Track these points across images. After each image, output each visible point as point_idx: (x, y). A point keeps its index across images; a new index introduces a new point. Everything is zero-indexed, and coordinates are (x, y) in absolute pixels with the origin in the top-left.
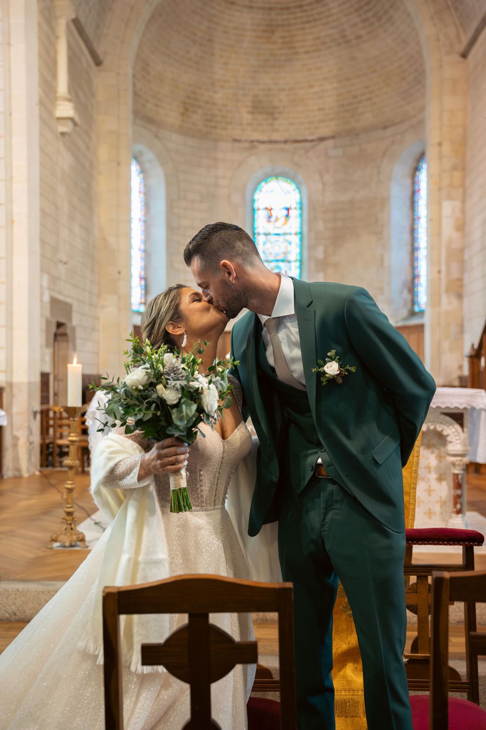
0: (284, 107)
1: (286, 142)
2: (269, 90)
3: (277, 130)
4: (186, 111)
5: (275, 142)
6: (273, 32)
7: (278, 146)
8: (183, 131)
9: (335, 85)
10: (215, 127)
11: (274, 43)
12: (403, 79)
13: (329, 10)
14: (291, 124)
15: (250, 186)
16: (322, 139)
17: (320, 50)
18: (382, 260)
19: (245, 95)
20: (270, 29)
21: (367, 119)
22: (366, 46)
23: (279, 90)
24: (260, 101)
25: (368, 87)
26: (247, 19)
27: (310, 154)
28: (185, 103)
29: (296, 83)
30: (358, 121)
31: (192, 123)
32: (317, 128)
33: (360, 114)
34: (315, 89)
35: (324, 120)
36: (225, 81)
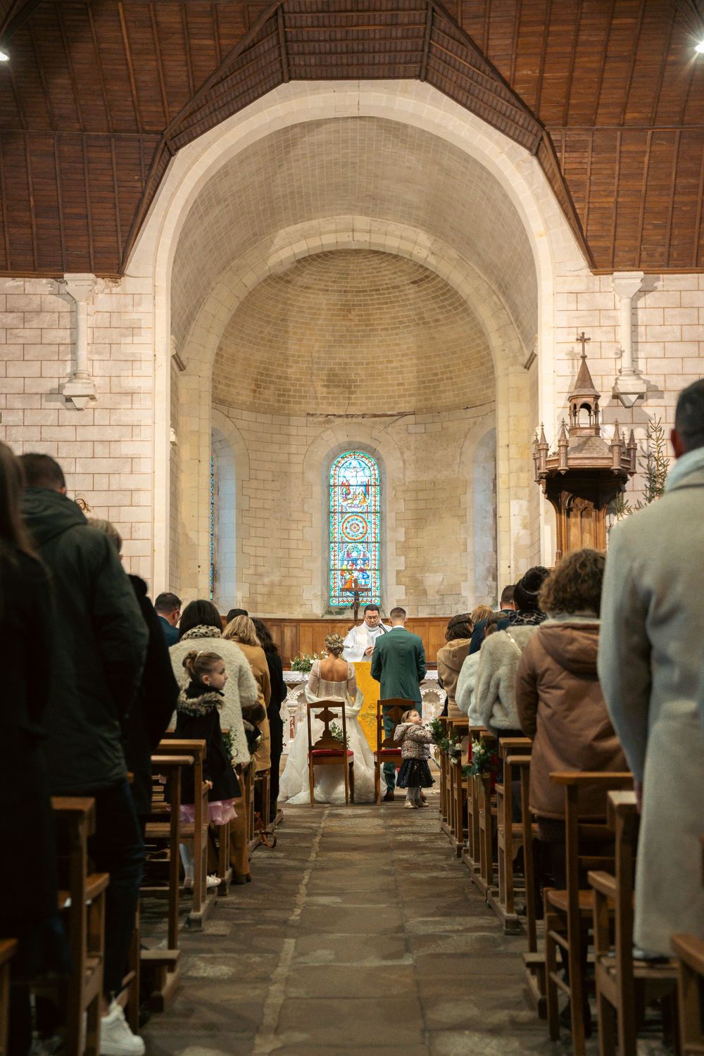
0: (362, 380)
1: (363, 416)
2: (345, 363)
3: (354, 404)
4: (257, 388)
5: (352, 416)
6: (349, 311)
7: (354, 420)
8: (253, 408)
9: (415, 361)
10: (288, 402)
11: (350, 320)
12: (482, 364)
13: (405, 295)
14: (368, 398)
16: (402, 415)
17: (398, 328)
19: (319, 369)
20: (347, 308)
21: (448, 397)
22: (444, 329)
23: (356, 364)
24: (336, 375)
25: (448, 367)
26: (322, 300)
27: (390, 429)
28: (257, 380)
29: (373, 358)
30: (440, 398)
31: (265, 400)
32: (396, 403)
33: (441, 392)
34: (394, 365)
35: (404, 396)
36: (299, 356)
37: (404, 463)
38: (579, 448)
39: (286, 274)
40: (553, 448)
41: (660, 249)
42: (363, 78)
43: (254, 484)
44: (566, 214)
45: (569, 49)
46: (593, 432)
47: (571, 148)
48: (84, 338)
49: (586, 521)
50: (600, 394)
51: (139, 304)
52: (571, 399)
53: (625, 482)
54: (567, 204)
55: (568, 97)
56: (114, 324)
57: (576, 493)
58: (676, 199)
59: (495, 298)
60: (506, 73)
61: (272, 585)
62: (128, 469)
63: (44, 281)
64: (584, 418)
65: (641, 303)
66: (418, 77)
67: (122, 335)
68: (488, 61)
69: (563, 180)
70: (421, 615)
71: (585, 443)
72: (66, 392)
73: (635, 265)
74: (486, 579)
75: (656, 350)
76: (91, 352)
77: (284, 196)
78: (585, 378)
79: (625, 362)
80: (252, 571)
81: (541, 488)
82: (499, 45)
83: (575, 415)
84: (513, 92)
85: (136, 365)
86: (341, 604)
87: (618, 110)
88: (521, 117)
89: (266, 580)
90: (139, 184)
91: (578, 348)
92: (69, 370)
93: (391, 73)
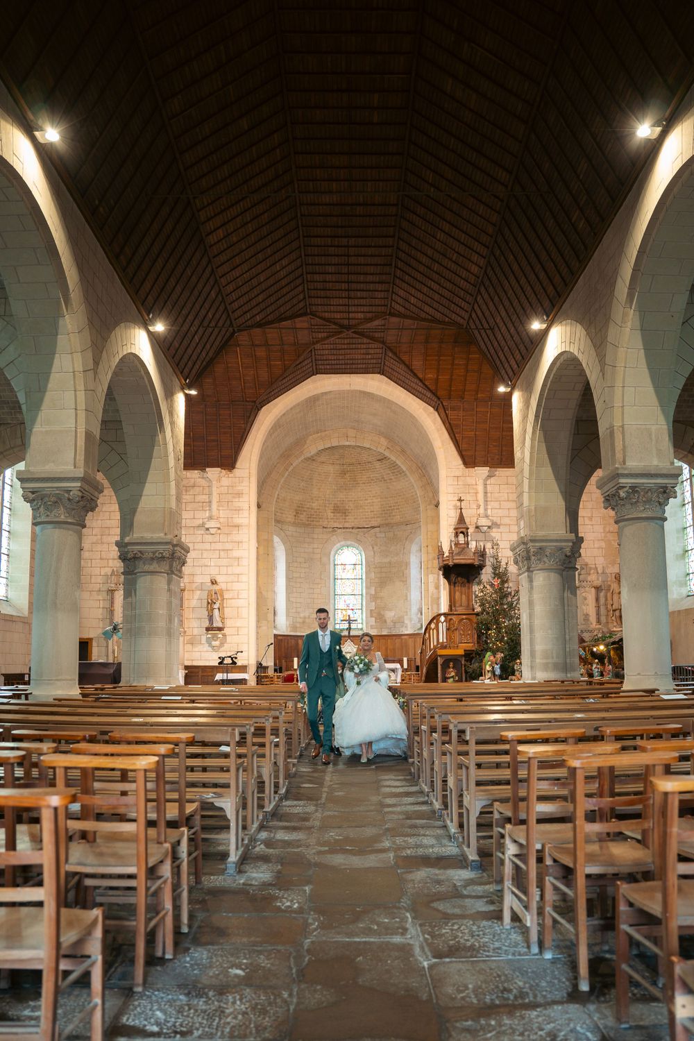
0: (352, 509)
1: (353, 528)
2: (343, 501)
3: (347, 522)
4: (297, 513)
5: (347, 528)
6: (345, 474)
7: (348, 530)
8: (295, 524)
9: (379, 500)
10: (313, 521)
11: (346, 479)
12: (414, 502)
13: (375, 466)
14: (355, 519)
15: (332, 553)
16: (373, 527)
17: (371, 483)
18: (406, 596)
19: (329, 504)
20: (343, 473)
21: (397, 518)
22: (394, 483)
23: (349, 501)
24: (338, 507)
25: (397, 503)
26: (331, 469)
27: (366, 535)
28: (296, 510)
29: (358, 498)
30: (392, 519)
31: (300, 520)
32: (370, 521)
33: (393, 516)
34: (369, 501)
35: (374, 517)
36: (319, 497)
37: (374, 553)
38: (459, 554)
39: (312, 457)
40: (446, 554)
41: (497, 457)
42: (352, 373)
43: (295, 564)
44: (452, 439)
45: (450, 367)
46: (466, 546)
47: (453, 409)
48: (215, 499)
49: (463, 589)
50: (469, 526)
51: (242, 482)
52: (455, 529)
53: (482, 570)
54: (452, 435)
55: (450, 386)
56: (230, 492)
57: (458, 575)
58: (504, 433)
59: (420, 471)
60: (421, 376)
61: (305, 618)
62: (236, 564)
63: (196, 471)
64: (461, 539)
65: (488, 482)
66: (379, 373)
67: (234, 497)
68: (412, 371)
69: (450, 423)
70: (383, 634)
71: (462, 551)
72: (207, 526)
73: (485, 464)
74: (418, 614)
75: (496, 505)
76: (218, 506)
77: (313, 421)
78: (461, 519)
79: (481, 511)
80: (294, 611)
81: (441, 573)
82: (417, 364)
83: (457, 537)
84: (424, 384)
85: (241, 512)
86: (341, 627)
87: (474, 393)
88: (429, 394)
89: (302, 615)
90: (243, 425)
91: (458, 504)
92: (207, 515)
93: (366, 371)
